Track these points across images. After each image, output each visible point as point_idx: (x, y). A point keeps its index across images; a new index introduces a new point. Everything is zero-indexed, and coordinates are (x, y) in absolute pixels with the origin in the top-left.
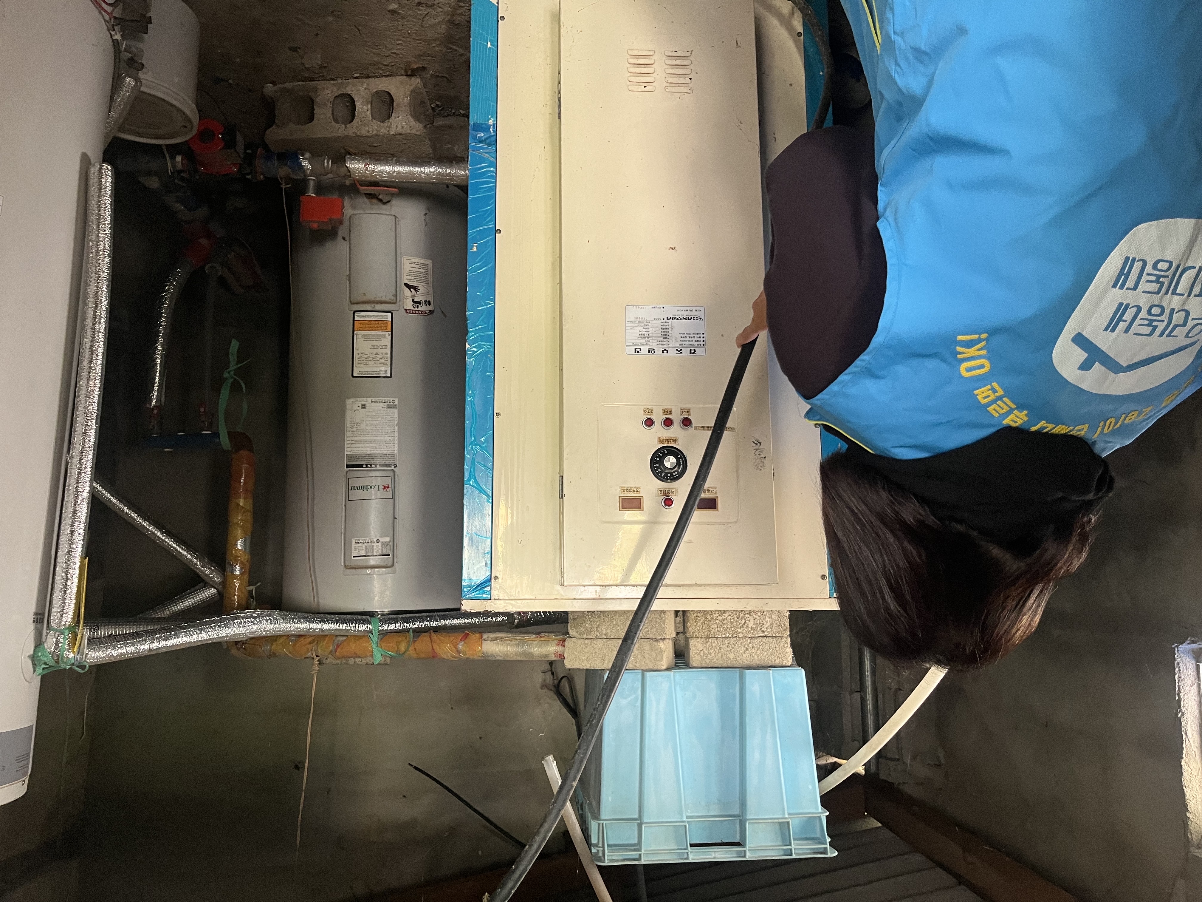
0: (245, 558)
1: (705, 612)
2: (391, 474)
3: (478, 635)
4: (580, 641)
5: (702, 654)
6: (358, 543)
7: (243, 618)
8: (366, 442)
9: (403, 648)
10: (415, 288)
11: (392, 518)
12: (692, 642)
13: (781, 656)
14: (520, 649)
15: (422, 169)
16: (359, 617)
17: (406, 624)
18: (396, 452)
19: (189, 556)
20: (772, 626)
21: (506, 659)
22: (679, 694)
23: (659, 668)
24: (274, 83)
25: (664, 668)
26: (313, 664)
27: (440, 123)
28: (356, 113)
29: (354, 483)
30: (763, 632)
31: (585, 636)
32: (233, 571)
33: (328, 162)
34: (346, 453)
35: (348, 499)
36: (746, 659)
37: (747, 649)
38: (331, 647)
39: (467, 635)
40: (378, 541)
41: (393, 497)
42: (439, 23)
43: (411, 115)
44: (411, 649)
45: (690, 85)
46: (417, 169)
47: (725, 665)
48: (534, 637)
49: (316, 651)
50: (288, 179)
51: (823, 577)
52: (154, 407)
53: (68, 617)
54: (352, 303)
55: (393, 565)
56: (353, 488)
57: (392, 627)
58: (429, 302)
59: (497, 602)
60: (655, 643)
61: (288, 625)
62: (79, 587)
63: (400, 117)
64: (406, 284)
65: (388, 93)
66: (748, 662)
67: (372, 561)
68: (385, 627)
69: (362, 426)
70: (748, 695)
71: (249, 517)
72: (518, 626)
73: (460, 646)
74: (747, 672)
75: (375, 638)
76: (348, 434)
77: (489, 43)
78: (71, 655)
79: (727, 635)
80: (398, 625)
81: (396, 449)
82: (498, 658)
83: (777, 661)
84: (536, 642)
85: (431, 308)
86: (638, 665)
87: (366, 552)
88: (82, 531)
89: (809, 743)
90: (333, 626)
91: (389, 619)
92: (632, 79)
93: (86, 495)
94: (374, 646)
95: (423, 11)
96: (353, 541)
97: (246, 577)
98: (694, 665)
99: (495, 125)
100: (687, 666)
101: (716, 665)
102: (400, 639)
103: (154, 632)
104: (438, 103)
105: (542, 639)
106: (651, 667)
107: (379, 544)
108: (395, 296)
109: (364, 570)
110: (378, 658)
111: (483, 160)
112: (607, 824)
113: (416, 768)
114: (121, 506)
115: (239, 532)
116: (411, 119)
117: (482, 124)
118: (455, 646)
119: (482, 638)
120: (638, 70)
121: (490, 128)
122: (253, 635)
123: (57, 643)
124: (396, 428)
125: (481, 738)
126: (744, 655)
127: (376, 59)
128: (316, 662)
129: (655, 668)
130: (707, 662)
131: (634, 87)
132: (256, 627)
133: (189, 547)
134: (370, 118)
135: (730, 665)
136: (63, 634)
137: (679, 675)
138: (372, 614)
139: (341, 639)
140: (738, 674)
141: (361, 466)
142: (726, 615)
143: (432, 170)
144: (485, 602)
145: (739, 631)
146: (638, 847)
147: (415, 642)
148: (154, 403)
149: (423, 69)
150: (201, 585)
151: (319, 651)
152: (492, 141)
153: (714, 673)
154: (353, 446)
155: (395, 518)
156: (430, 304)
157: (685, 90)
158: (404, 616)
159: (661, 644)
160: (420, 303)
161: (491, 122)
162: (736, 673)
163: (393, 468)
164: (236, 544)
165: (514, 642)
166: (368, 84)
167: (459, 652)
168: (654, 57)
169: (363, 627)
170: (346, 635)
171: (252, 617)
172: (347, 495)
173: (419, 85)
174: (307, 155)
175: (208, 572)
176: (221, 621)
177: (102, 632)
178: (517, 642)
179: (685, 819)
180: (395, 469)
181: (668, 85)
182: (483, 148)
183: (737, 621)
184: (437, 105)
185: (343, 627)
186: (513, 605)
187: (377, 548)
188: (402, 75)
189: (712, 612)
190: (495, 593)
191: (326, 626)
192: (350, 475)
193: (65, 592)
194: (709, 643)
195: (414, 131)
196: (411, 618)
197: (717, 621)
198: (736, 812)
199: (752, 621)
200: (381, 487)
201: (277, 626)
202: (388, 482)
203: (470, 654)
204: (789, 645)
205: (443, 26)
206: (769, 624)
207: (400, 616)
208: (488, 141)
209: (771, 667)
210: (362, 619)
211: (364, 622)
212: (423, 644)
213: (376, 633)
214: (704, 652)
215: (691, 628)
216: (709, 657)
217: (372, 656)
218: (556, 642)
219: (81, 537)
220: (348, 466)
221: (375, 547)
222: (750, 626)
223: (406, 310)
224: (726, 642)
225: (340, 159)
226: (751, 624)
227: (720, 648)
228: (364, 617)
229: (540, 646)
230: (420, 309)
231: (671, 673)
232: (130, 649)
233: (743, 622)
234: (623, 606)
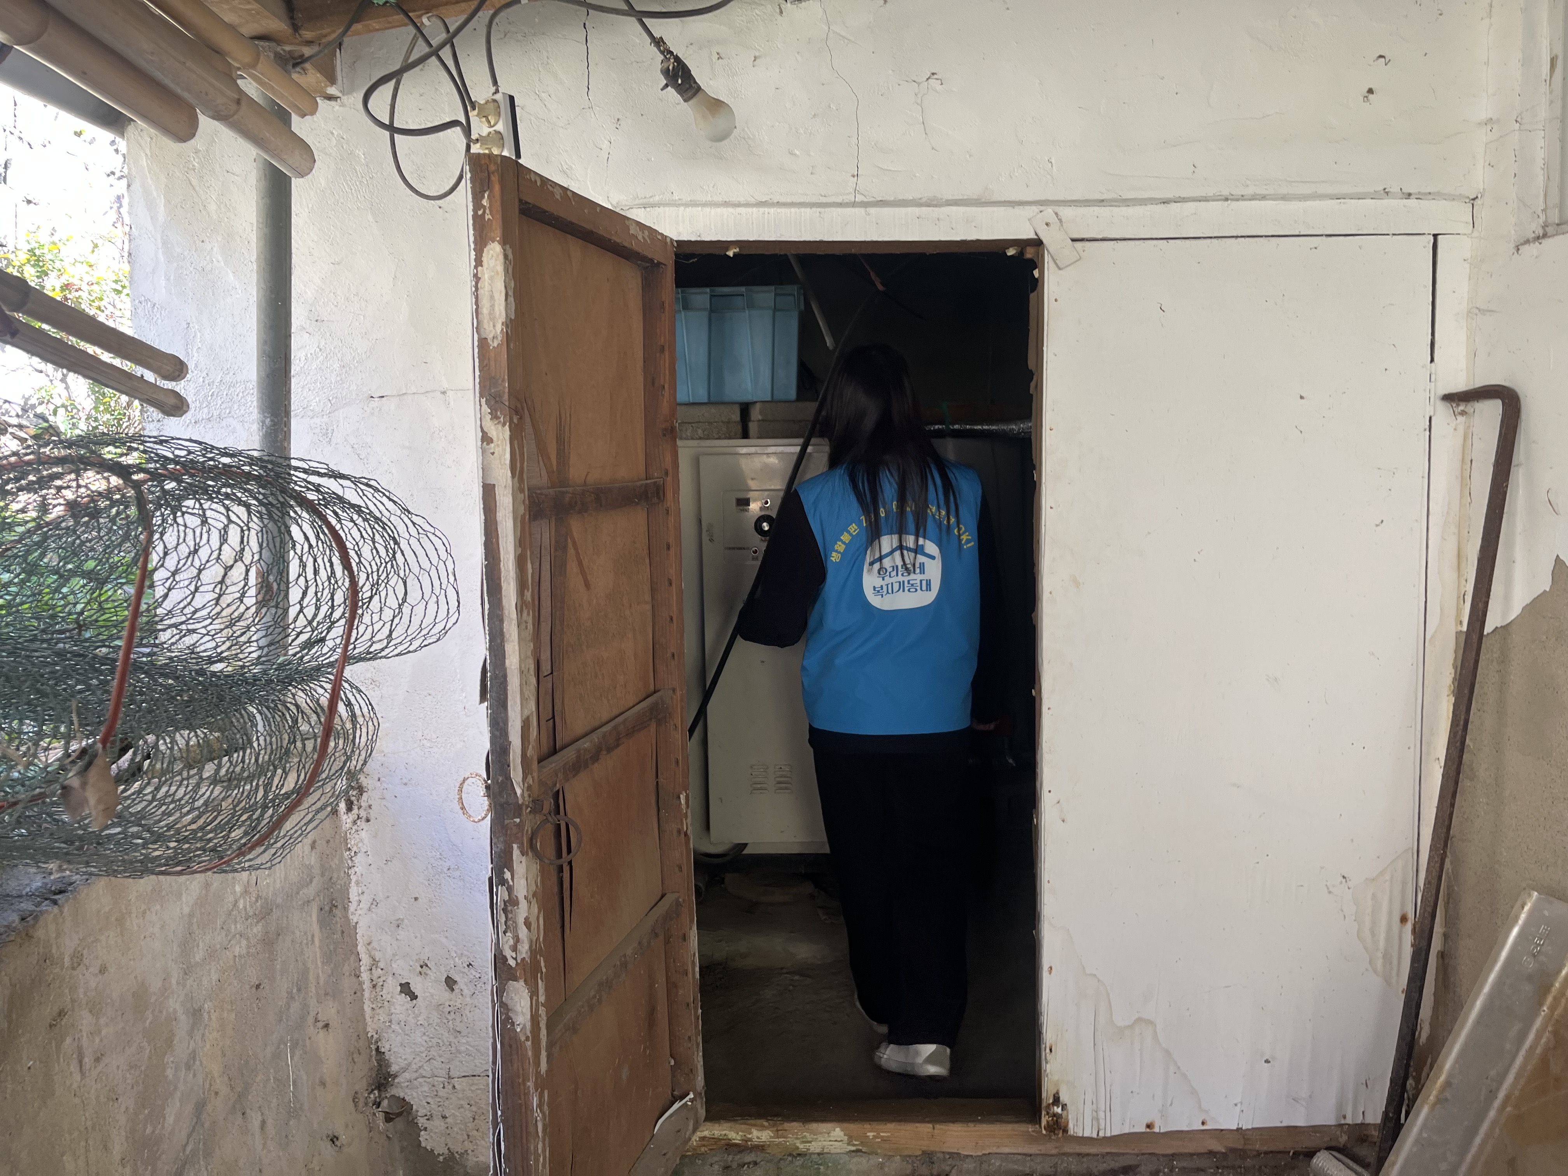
1: (730, 438)
5: (732, 412)
12: (738, 420)
16: (959, 433)
22: (749, 387)
23: (760, 403)
25: (757, 404)
36: (705, 409)
37: (704, 415)
47: (719, 405)
57: (937, 427)
60: (762, 419)
61: (1003, 428)
66: (703, 407)
68: (943, 427)
70: (706, 386)
74: (706, 401)
75: (948, 420)
79: (715, 424)
86: (776, 405)
90: (976, 427)
100: (741, 404)
101: (724, 405)
106: (765, 404)
110: (945, 405)
112: (794, 307)
120: (786, 778)
126: (705, 411)
129: (762, 403)
130: (729, 407)
132: (1021, 426)
135: (715, 405)
137: (748, 398)
140: (711, 399)
142: (716, 436)
145: (707, 427)
146: (776, 295)
153: (726, 399)
159: (760, 418)
162: (713, 399)
168: (775, 790)
169: (956, 427)
179: (746, 310)
181: (766, 771)
189: (726, 438)
194: (727, 419)
199: (699, 432)
206: (688, 431)
209: (689, 404)
211: (955, 430)
213: (947, 422)
214: (730, 413)
215: (739, 428)
216: (727, 410)
217: (949, 406)
222: (700, 430)
224: (716, 420)
227: (721, 416)
228: (956, 433)
231: (755, 400)
233: (705, 432)
234: (801, 441)
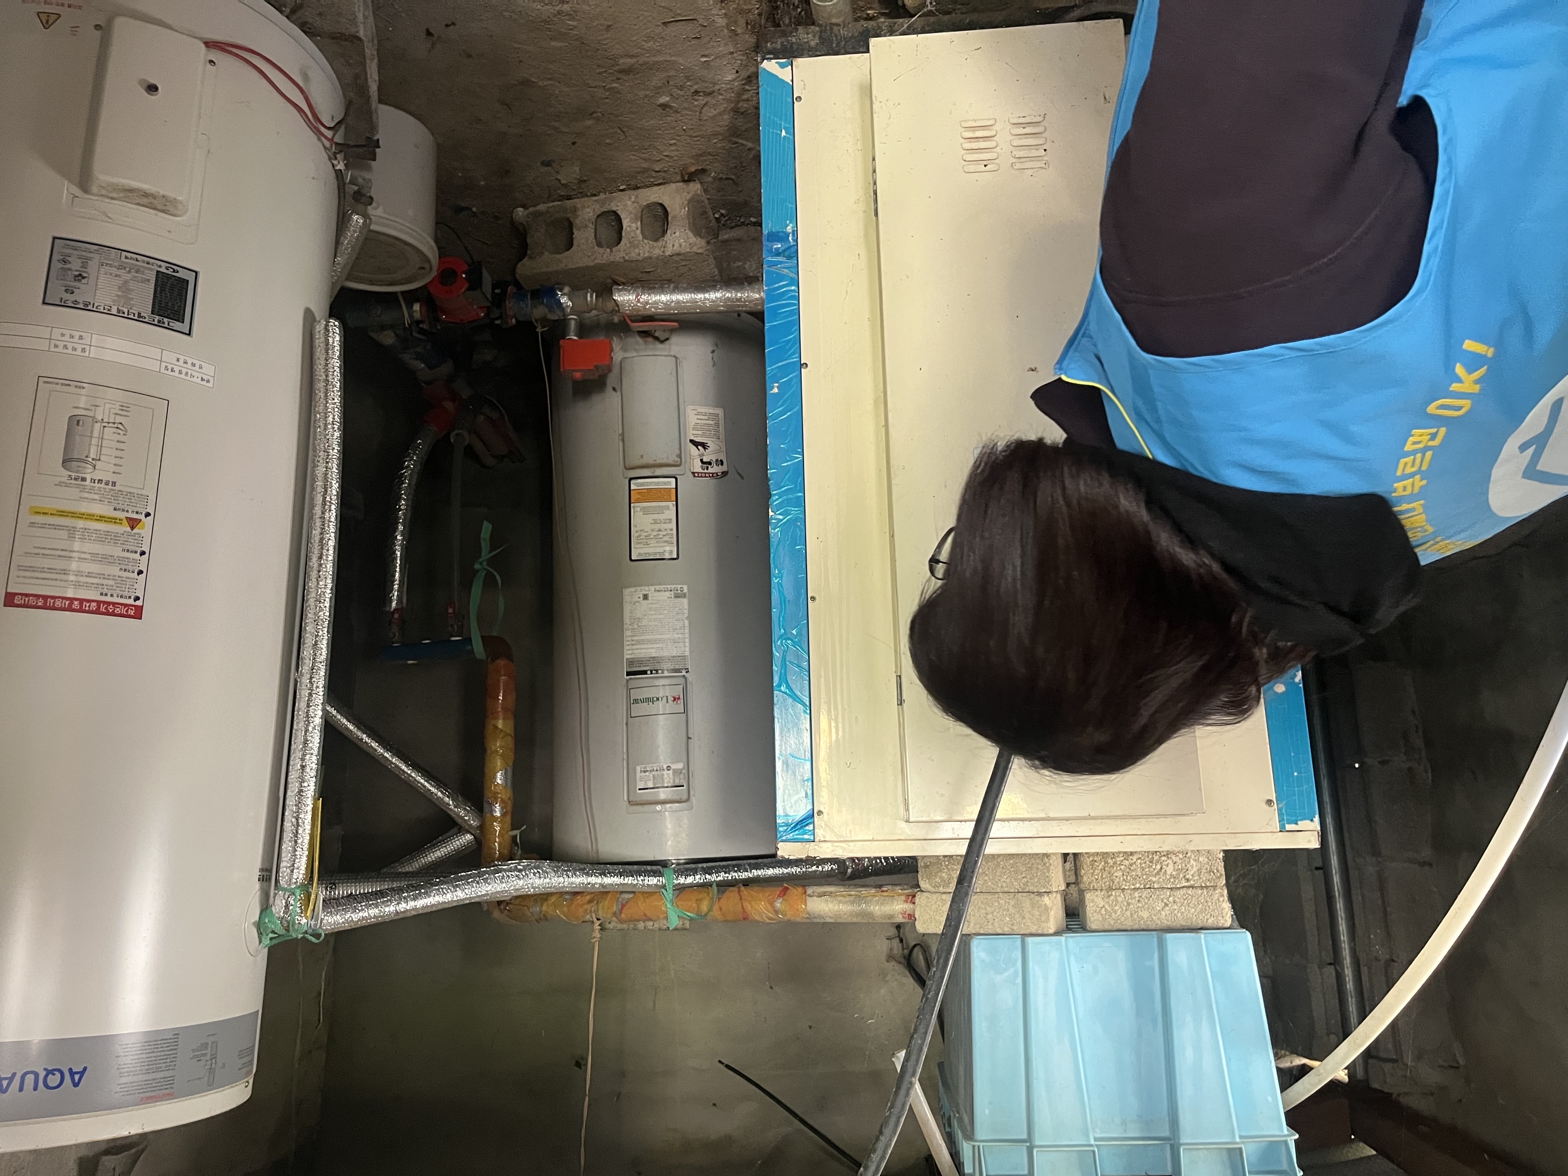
0: (506, 795)
1: (1105, 855)
2: (682, 681)
3: (800, 889)
4: (934, 896)
5: (1103, 912)
6: (645, 772)
7: (505, 870)
8: (649, 641)
9: (704, 907)
10: (704, 445)
11: (685, 738)
12: (1088, 896)
13: (1216, 913)
14: (855, 908)
15: (707, 295)
16: (649, 868)
17: (707, 876)
18: (687, 653)
19: (439, 794)
20: (1199, 871)
21: (839, 920)
22: (1075, 967)
23: (1045, 932)
24: (524, 206)
25: (1051, 931)
26: (593, 931)
27: (726, 236)
28: (623, 234)
29: (635, 694)
30: (1188, 880)
31: (941, 889)
32: (492, 811)
33: (591, 297)
34: (626, 657)
35: (630, 716)
36: (1164, 918)
37: (1166, 905)
38: (615, 908)
39: (787, 889)
40: (669, 768)
41: (685, 711)
42: (720, 114)
43: (690, 229)
44: (716, 907)
45: (1045, 158)
46: (700, 296)
47: (1136, 927)
48: (873, 891)
49: (596, 912)
50: (544, 321)
51: (1269, 802)
52: (395, 610)
53: (300, 873)
54: (628, 469)
55: (688, 800)
56: (636, 701)
57: (690, 880)
58: (721, 461)
59: (823, 844)
60: (1037, 898)
61: (561, 879)
62: (312, 836)
63: (677, 234)
64: (692, 441)
65: (661, 205)
66: (1169, 923)
67: (663, 794)
68: (682, 880)
69: (644, 622)
70: (1171, 969)
71: (510, 742)
72: (853, 877)
73: (778, 904)
74: (1169, 936)
75: (669, 894)
76: (628, 633)
77: (783, 131)
78: (304, 921)
79: (1138, 886)
80: (698, 877)
81: (687, 649)
82: (828, 920)
83: (1210, 921)
84: (877, 898)
85: (724, 468)
86: (1015, 928)
87: (654, 784)
88: (314, 766)
89: (1265, 1037)
90: (616, 880)
91: (687, 870)
92: (969, 157)
93: (318, 721)
94: (669, 906)
95: (701, 100)
96: (638, 768)
97: (508, 818)
98: (1094, 927)
99: (795, 232)
100: (1083, 928)
101: (1124, 927)
102: (701, 896)
103: (400, 890)
104: (723, 211)
105: (885, 894)
106: (1033, 931)
107: (671, 772)
108: (680, 456)
109: (653, 806)
110: (674, 921)
111: (781, 277)
112: (986, 1149)
113: (728, 1067)
114: (359, 733)
115: (499, 763)
116: (691, 235)
117: (778, 232)
118: (772, 904)
119: (805, 892)
120: (975, 145)
121: (788, 236)
122: (519, 893)
123: (287, 906)
124: (687, 622)
125: (810, 1027)
126: (1163, 913)
127: (645, 165)
128: (597, 927)
129: (1040, 932)
130: (1110, 923)
131: (972, 168)
132: (521, 883)
133: (439, 783)
134: (641, 238)
135: (1143, 927)
136: (294, 894)
137: (1074, 941)
138: (664, 864)
139: (626, 896)
140: (1155, 940)
141: (645, 672)
142: (1135, 858)
143: (719, 295)
144: (807, 845)
145: (1154, 879)
147: (719, 899)
148: (394, 604)
149: (704, 171)
150: (455, 830)
151: (600, 912)
152: (792, 253)
153: (1122, 938)
154: (635, 647)
155: (689, 738)
156: (722, 464)
157: (1039, 164)
158: (705, 865)
159: (1046, 900)
160: (710, 463)
161: (789, 229)
162: (1153, 938)
163: (684, 673)
164: (495, 777)
165: (848, 899)
166: (637, 197)
167: (776, 912)
168: (995, 127)
169: (653, 881)
170: (633, 891)
171: (516, 869)
172: (629, 709)
173: (699, 192)
174: (566, 290)
175: (463, 813)
176: (480, 875)
177: (341, 891)
178: (852, 898)
179: (1092, 1142)
180: (687, 675)
181: (1015, 160)
182: (781, 263)
183: (1150, 867)
184: (722, 214)
185: (629, 880)
186: (844, 849)
187: (668, 778)
188: (678, 182)
189: (1114, 855)
190: (819, 833)
191: (608, 880)
192: (633, 684)
193: (296, 842)
194: (1112, 898)
195: (695, 249)
196: (713, 867)
197: (1123, 867)
198: (1166, 1133)
199: (1171, 867)
200: (671, 699)
201: (547, 880)
202: (678, 691)
203: (790, 916)
204: (1226, 898)
205: (726, 117)
206: (1195, 869)
207: (700, 865)
208: (786, 253)
209: (1201, 929)
210: (652, 871)
211: (656, 874)
212: (731, 901)
213: (670, 888)
214: (1106, 910)
215: (1087, 877)
216: (1114, 915)
217: (666, 918)
218: (903, 898)
219: (313, 773)
220: (628, 674)
221: (666, 776)
222: (1169, 873)
223: (693, 473)
224: (1136, 894)
225: (605, 290)
226: (1170, 870)
227: (1129, 904)
228: (654, 868)
229: (882, 904)
230: (710, 470)
231: (1062, 939)
232: (374, 912)
233: (1159, 867)
234: (991, 848)
